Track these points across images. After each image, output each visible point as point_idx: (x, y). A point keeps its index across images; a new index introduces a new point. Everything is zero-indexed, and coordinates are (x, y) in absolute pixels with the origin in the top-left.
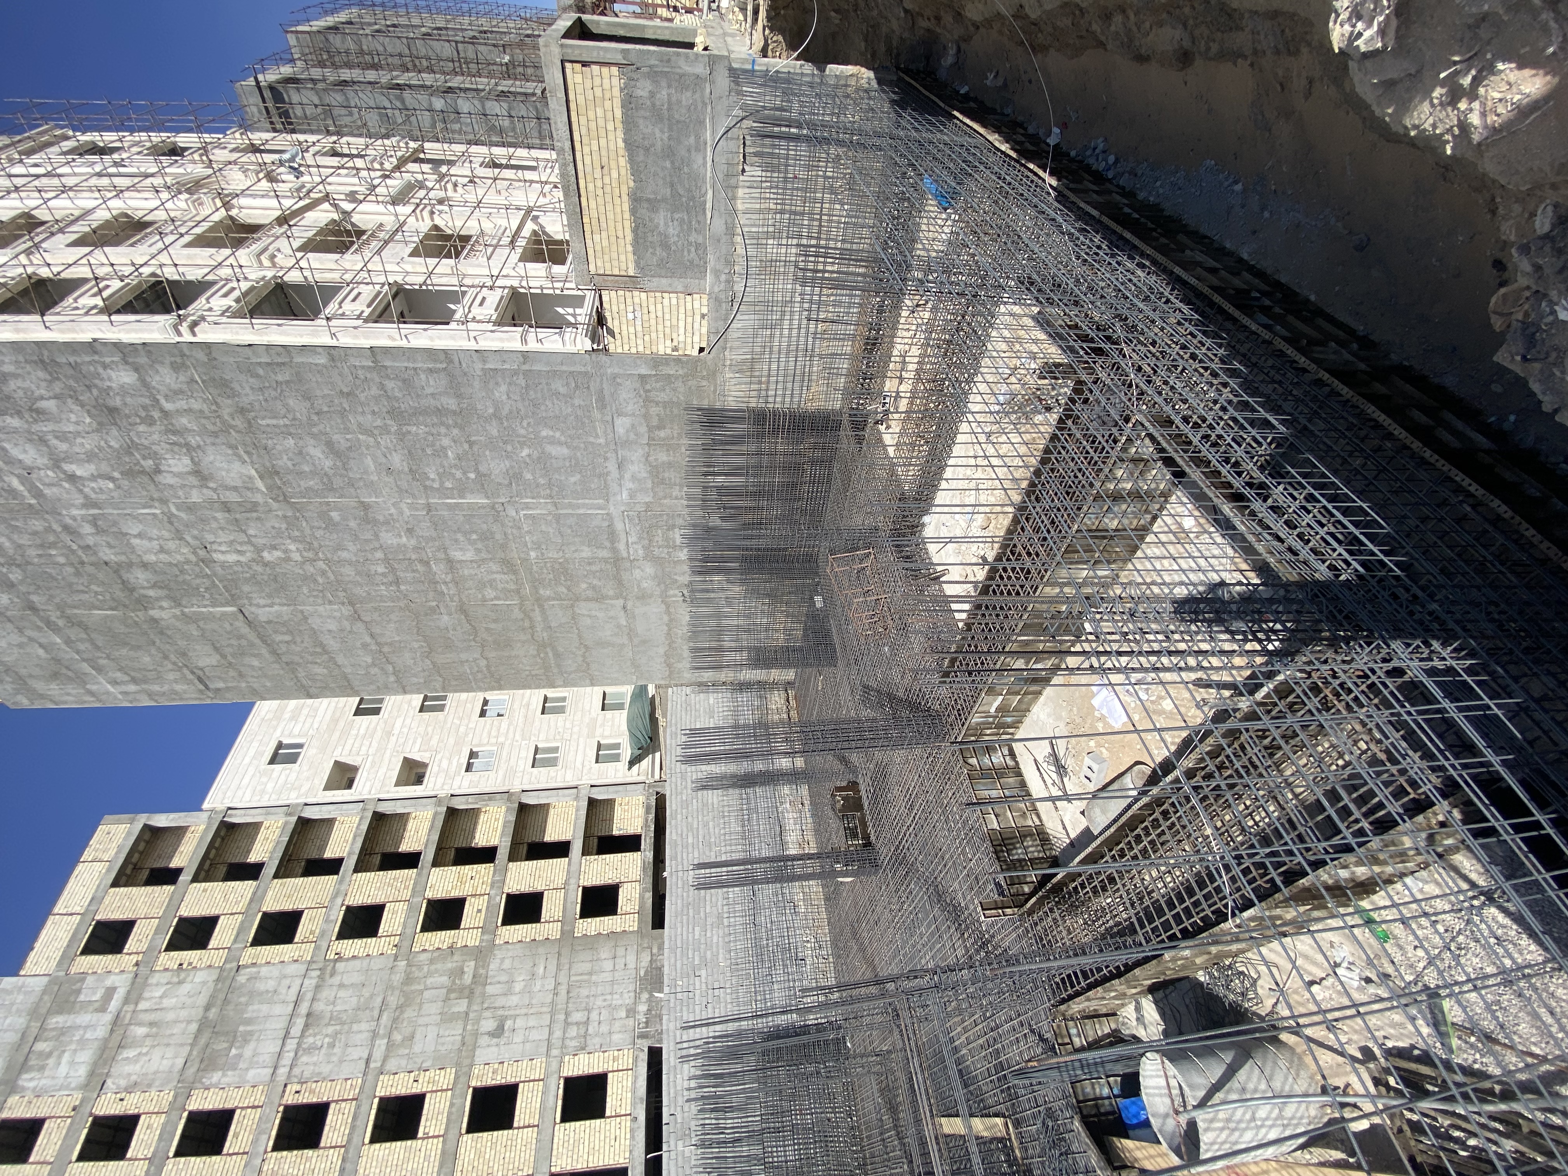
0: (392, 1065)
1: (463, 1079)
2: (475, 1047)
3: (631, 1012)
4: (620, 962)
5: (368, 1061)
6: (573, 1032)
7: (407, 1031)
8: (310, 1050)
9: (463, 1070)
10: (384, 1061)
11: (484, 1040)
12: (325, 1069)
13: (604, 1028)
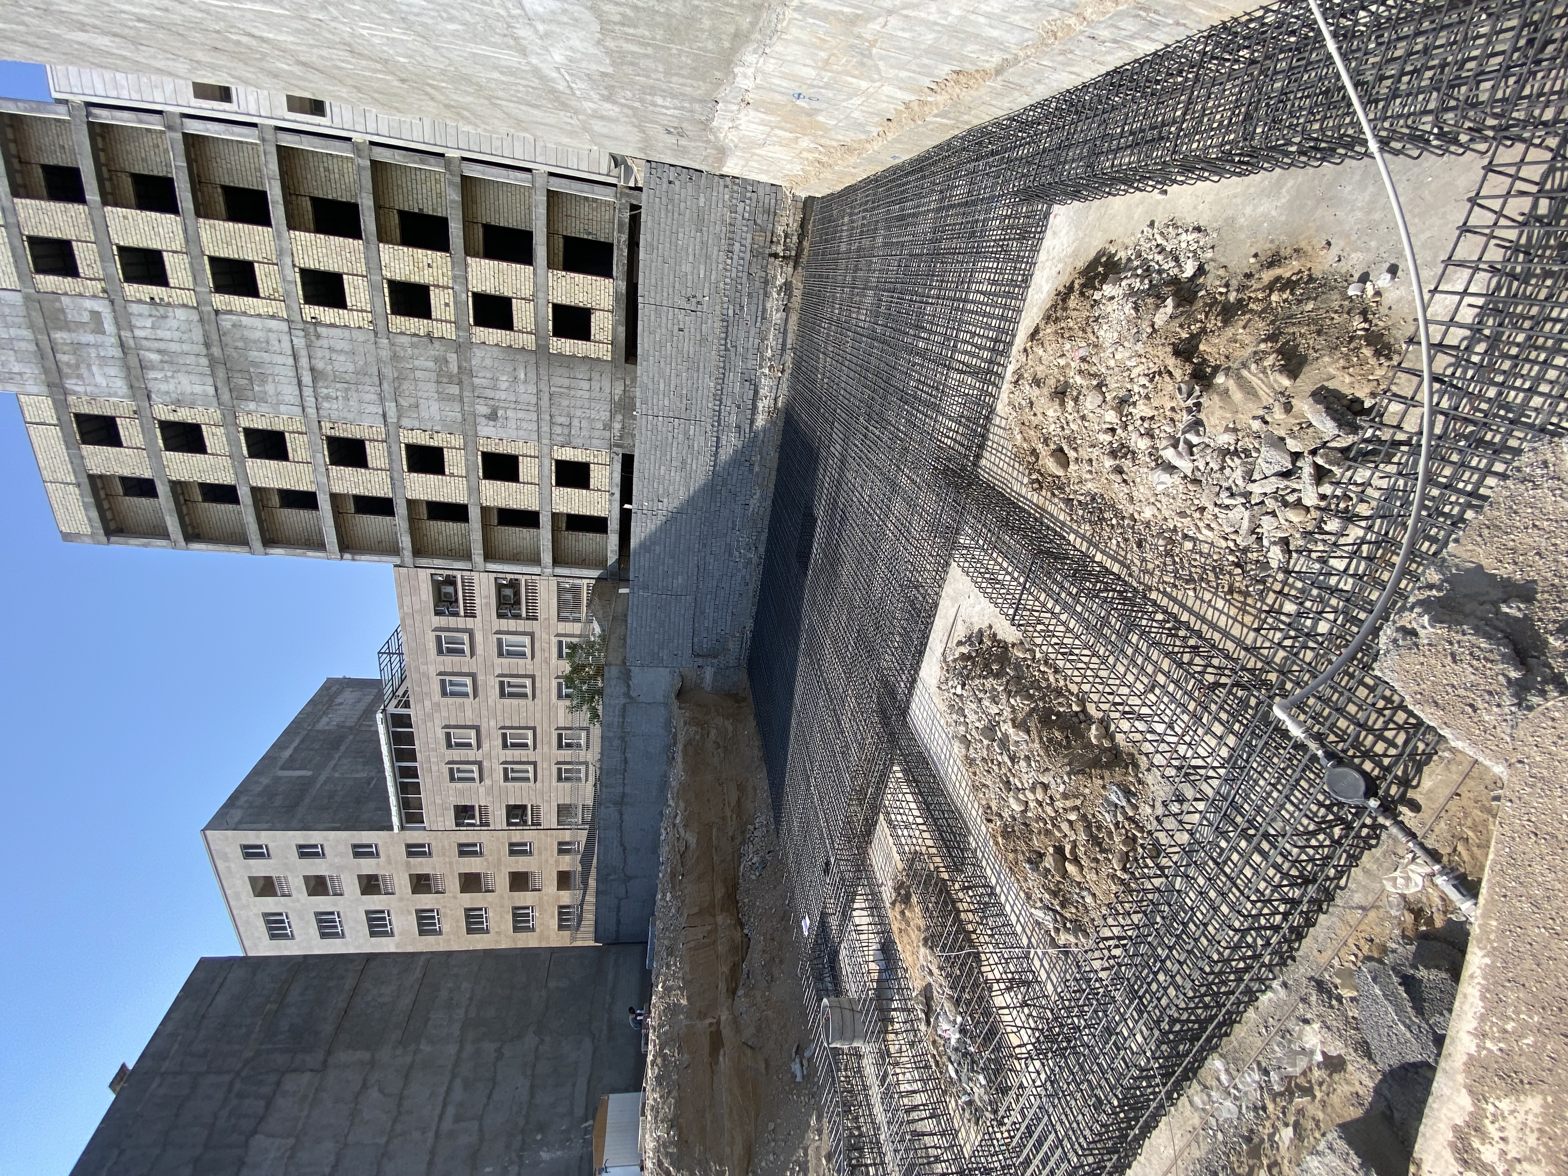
0: (405, 422)
1: (471, 445)
2: (475, 424)
3: (608, 427)
4: (596, 385)
5: (384, 416)
6: (558, 430)
7: (412, 401)
8: (327, 398)
9: (470, 437)
10: (399, 418)
11: (483, 421)
12: (350, 416)
13: (584, 433)
